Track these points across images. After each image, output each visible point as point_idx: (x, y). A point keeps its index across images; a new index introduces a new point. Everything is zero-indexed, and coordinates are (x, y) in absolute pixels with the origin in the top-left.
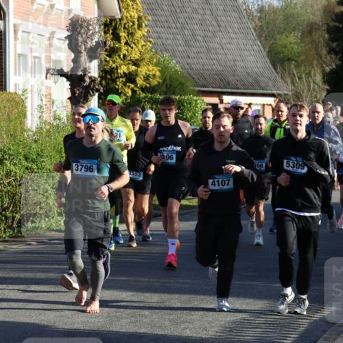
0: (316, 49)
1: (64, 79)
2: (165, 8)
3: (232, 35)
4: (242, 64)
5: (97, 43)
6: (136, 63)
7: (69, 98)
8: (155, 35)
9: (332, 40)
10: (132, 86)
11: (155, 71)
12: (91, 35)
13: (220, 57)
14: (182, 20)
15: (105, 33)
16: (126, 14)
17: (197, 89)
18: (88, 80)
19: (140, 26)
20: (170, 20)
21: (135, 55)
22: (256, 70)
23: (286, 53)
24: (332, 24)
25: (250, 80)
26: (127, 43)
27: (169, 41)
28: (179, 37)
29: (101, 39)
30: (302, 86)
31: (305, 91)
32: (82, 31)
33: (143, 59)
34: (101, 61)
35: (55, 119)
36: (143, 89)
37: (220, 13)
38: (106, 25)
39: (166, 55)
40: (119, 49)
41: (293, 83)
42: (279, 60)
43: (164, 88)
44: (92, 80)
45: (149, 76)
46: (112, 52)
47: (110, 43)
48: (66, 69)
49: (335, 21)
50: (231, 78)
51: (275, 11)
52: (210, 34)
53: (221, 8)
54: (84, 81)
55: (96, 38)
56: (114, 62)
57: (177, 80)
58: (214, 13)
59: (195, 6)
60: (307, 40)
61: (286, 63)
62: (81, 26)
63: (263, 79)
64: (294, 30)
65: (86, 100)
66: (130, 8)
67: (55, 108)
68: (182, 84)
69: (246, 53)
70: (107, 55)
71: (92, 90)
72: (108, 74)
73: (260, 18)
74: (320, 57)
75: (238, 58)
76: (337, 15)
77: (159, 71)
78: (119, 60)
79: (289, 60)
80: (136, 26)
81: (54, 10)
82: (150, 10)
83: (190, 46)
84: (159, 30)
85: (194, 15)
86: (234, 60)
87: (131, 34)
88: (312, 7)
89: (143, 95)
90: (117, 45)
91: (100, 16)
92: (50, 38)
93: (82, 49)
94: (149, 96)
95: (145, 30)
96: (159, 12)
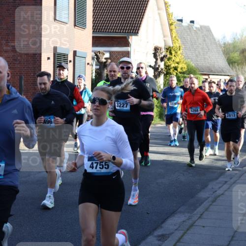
1: (151, 69)
2: (189, 43)
3: (214, 53)
4: (217, 64)
5: (164, 56)
6: (178, 63)
8: (185, 53)
10: (176, 71)
12: (162, 53)
13: (209, 61)
14: (195, 47)
15: (167, 52)
16: (175, 45)
17: (200, 73)
19: (179, 49)
20: (191, 47)
21: (177, 60)
22: (222, 66)
23: (234, 60)
25: (220, 70)
26: (174, 56)
27: (190, 55)
28: (194, 54)
32: (159, 51)
33: (180, 62)
34: (165, 63)
36: (180, 73)
37: (209, 45)
38: (167, 49)
39: (189, 60)
40: (172, 58)
41: (236, 71)
42: (231, 62)
43: (188, 72)
44: (162, 69)
45: (182, 68)
47: (168, 56)
48: (153, 65)
50: (213, 69)
51: (230, 44)
52: (205, 53)
53: (210, 43)
54: (159, 69)
55: (164, 54)
56: (170, 63)
57: (193, 69)
59: (200, 42)
60: (241, 55)
61: (234, 64)
62: (158, 49)
63: (224, 69)
64: (237, 51)
66: (176, 43)
68: (194, 71)
69: (219, 60)
70: (168, 60)
71: (162, 73)
72: (167, 67)
73: (224, 47)
75: (216, 62)
77: (187, 67)
79: (235, 62)
82: (183, 44)
83: (198, 57)
84: (187, 51)
85: (199, 46)
86: (214, 62)
87: (176, 52)
88: (244, 43)
89: (180, 75)
90: (171, 56)
91: (165, 46)
92: (147, 54)
93: (158, 58)
94: (182, 75)
95: (181, 51)
96: (187, 44)
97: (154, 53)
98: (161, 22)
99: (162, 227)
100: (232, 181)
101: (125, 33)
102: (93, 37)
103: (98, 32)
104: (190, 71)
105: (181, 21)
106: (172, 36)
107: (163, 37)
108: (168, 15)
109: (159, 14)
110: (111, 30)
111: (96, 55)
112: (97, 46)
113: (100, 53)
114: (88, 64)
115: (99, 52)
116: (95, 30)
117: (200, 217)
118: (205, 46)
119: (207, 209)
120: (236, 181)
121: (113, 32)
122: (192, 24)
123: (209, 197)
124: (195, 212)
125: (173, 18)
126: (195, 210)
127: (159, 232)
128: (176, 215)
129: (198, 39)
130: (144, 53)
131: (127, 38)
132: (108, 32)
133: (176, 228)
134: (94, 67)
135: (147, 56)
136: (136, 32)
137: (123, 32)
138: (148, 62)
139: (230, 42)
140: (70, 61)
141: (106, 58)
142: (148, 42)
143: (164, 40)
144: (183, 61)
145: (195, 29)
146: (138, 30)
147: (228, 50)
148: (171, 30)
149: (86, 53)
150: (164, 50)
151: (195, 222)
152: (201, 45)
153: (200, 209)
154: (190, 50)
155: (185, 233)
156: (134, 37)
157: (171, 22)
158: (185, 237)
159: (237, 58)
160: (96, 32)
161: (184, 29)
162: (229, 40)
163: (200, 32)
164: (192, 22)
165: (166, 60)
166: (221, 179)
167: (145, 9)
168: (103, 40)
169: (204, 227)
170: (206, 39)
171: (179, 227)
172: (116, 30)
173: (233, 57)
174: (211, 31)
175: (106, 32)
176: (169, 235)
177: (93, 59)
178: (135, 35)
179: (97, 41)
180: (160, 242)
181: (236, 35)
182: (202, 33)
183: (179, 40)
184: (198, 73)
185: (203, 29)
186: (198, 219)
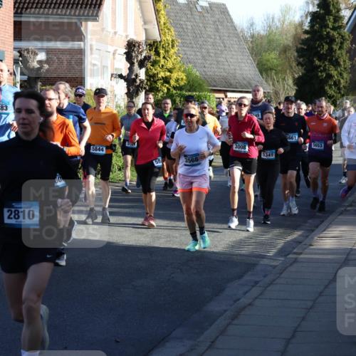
0: (289, 62)
1: (123, 81)
2: (189, 34)
3: (233, 53)
5: (145, 57)
6: (170, 71)
7: (126, 94)
8: (183, 53)
9: (300, 57)
10: (167, 85)
11: (183, 76)
12: (141, 52)
13: (226, 67)
14: (200, 43)
15: (150, 50)
16: (164, 38)
17: (210, 88)
18: (138, 81)
19: (173, 46)
20: (193, 42)
21: (170, 65)
22: (249, 76)
23: (269, 65)
24: (299, 46)
25: (245, 82)
26: (164, 57)
27: (192, 56)
28: (198, 54)
29: (147, 54)
30: (280, 87)
31: (282, 90)
32: (135, 49)
33: (174, 68)
34: (147, 69)
35: (117, 107)
36: (175, 88)
37: (226, 38)
38: (150, 45)
39: (190, 65)
40: (159, 61)
41: (273, 84)
42: (264, 69)
44: (142, 82)
45: (178, 79)
46: (155, 63)
47: (153, 57)
48: (125, 73)
49: (301, 44)
50: (232, 81)
51: (262, 37)
52: (219, 52)
53: (226, 35)
54: (136, 82)
55: (144, 54)
56: (155, 70)
57: (197, 82)
58: (222, 38)
59: (210, 33)
60: (283, 56)
61: (269, 72)
62: (134, 46)
64: (274, 50)
65: (137, 94)
66: (167, 34)
67: (117, 100)
68: (200, 84)
69: (243, 65)
70: (153, 66)
71: (142, 88)
72: (151, 77)
73: (251, 42)
74: (292, 68)
75: (238, 68)
76: (302, 40)
78: (159, 69)
79: (271, 69)
80: (170, 46)
81: (117, 35)
82: (180, 36)
83: (205, 60)
84: (185, 49)
85: (209, 39)
86: (235, 69)
87: (167, 52)
88: (286, 35)
89: (174, 92)
90: (158, 59)
91: (147, 39)
92: (114, 54)
93: (135, 61)
94: (179, 92)
95: (176, 49)
96: (186, 37)
97: (125, 53)
100: (267, 280)
102: (15, 23)
104: (193, 84)
106: (158, 23)
107: (142, 23)
111: (21, 55)
113: (28, 53)
115: (28, 50)
116: (19, 11)
117: (210, 347)
118: (218, 41)
119: (223, 332)
120: (274, 280)
123: (225, 311)
124: (202, 338)
126: (203, 333)
128: (167, 344)
129: (205, 27)
134: (18, 78)
135: (114, 58)
138: (116, 69)
139: (262, 33)
142: (115, 33)
143: (145, 29)
144: (180, 67)
145: (199, 9)
147: (259, 47)
148: (157, 11)
149: (3, 52)
150: (145, 47)
153: (211, 332)
154: (192, 47)
156: (90, 24)
159: (275, 61)
160: (21, 13)
161: (181, 10)
162: (260, 28)
163: (208, 15)
165: (149, 65)
166: (247, 278)
170: (220, 27)
173: (268, 61)
174: (228, 12)
177: (16, 62)
178: (92, 20)
181: (273, 21)
183: (172, 29)
184: (206, 87)
185: (214, 9)
186: (207, 350)
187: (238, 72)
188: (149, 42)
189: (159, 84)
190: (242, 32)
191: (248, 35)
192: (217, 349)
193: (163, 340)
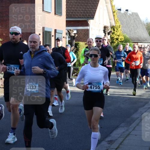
3: (140, 29)
4: (143, 36)
5: (110, 32)
6: (118, 36)
8: (123, 30)
10: (117, 41)
12: (108, 30)
13: (138, 34)
14: (129, 26)
15: (112, 29)
16: (116, 25)
19: (119, 27)
20: (126, 26)
21: (118, 34)
22: (146, 37)
25: (144, 39)
26: (116, 31)
27: (126, 31)
33: (120, 35)
34: (111, 36)
36: (120, 42)
37: (138, 24)
38: (112, 27)
39: (125, 34)
40: (115, 33)
45: (121, 39)
47: (113, 31)
50: (140, 39)
52: (135, 29)
55: (110, 30)
56: (113, 36)
62: (106, 28)
63: (147, 39)
66: (117, 23)
68: (129, 40)
69: (144, 33)
72: (112, 38)
73: (147, 25)
77: (124, 38)
78: (115, 35)
82: (122, 24)
83: (131, 32)
84: (124, 28)
86: (141, 35)
87: (117, 29)
89: (120, 43)
90: (114, 32)
91: (110, 25)
92: (99, 30)
93: (106, 33)
95: (120, 28)
96: (124, 24)
97: (104, 30)
98: (108, 11)
99: (110, 136)
101: (86, 18)
102: (66, 21)
103: (70, 18)
104: (126, 41)
105: (120, 10)
106: (114, 19)
107: (109, 20)
108: (112, 6)
109: (106, 6)
110: (77, 16)
111: (68, 32)
112: (69, 26)
113: (71, 31)
114: (64, 37)
115: (70, 30)
116: (68, 17)
117: (133, 130)
118: (135, 25)
119: (138, 125)
121: (78, 18)
122: (127, 12)
123: (139, 117)
124: (131, 126)
125: (115, 8)
126: (131, 125)
127: (109, 139)
128: (119, 129)
129: (130, 21)
130: (97, 30)
131: (87, 21)
132: (75, 18)
133: (119, 136)
134: (67, 39)
135: (99, 32)
136: (92, 17)
137: (84, 18)
140: (53, 36)
141: (74, 34)
142: (100, 23)
143: (110, 22)
144: (122, 35)
145: (129, 15)
146: (94, 16)
147: (149, 27)
148: (114, 16)
149: (62, 31)
150: (110, 28)
151: (130, 133)
152: (132, 24)
153: (133, 125)
154: (126, 28)
155: (124, 139)
156: (91, 21)
157: (114, 11)
158: (124, 142)
160: (68, 18)
161: (122, 15)
163: (132, 17)
164: (127, 10)
165: (111, 34)
166: (146, 106)
167: (98, 3)
168: (72, 23)
169: (136, 135)
170: (136, 21)
171: (121, 135)
172: (80, 16)
174: (138, 15)
175: (74, 17)
176: (115, 140)
177: (67, 34)
178: (92, 19)
179: (69, 23)
180: (109, 145)
182: (133, 17)
183: (119, 22)
184: (131, 41)
185: (134, 14)
186: (132, 131)
187: (142, 36)
188: (111, 26)
189: (115, 41)
190: (143, 22)
191: (145, 23)
192: (136, 130)
193: (117, 127)
